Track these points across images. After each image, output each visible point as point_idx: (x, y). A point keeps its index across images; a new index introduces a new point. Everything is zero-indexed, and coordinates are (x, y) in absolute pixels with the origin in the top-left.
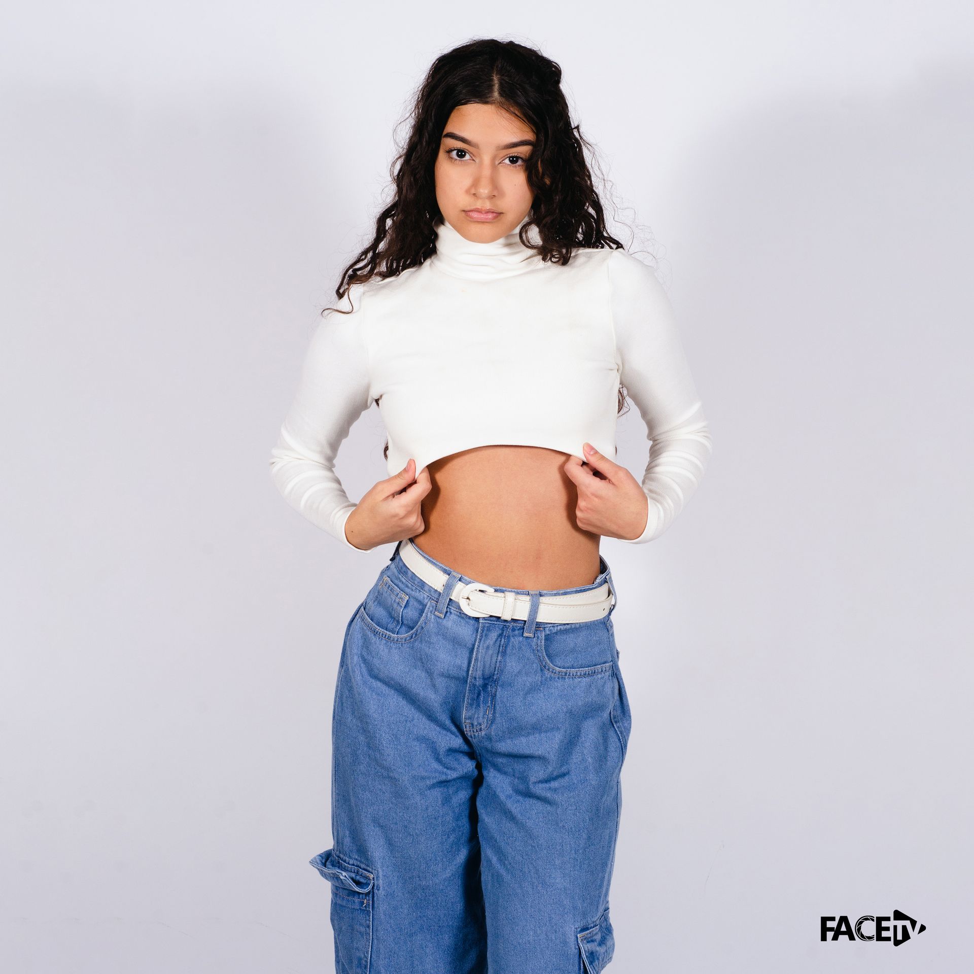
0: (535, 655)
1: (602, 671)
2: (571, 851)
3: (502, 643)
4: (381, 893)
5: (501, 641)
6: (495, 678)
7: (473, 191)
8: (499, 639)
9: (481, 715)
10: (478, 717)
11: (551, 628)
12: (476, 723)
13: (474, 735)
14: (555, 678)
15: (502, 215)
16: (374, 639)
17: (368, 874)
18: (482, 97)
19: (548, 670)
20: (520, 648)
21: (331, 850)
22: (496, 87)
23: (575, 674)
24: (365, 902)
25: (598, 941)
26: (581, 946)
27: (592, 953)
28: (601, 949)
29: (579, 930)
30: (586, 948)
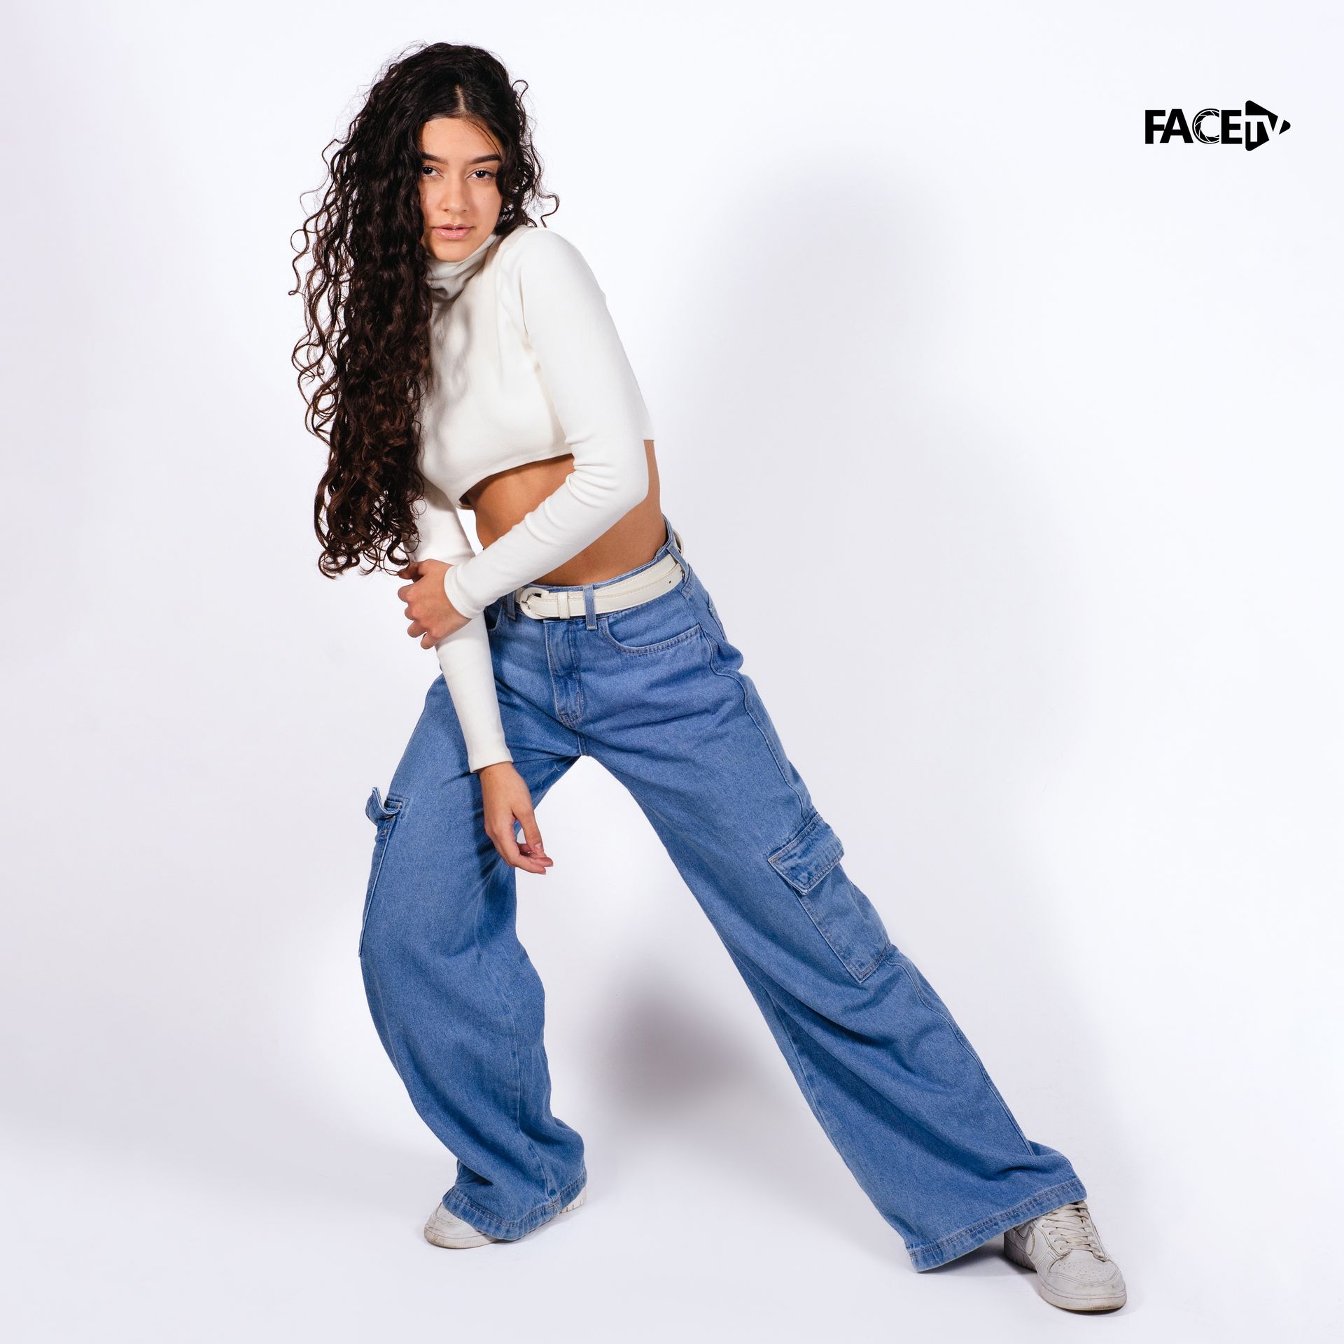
0: (605, 642)
1: (687, 638)
2: (721, 793)
3: (570, 638)
5: (568, 636)
6: (575, 666)
7: (443, 207)
8: (566, 635)
9: (573, 703)
10: (571, 706)
11: (615, 615)
12: (570, 712)
13: (573, 724)
14: (636, 657)
15: (472, 229)
19: (625, 651)
20: (588, 639)
22: (462, 101)
23: (656, 649)
24: (385, 832)
25: (799, 854)
26: (775, 868)
27: (793, 868)
28: (805, 860)
29: (768, 854)
30: (783, 868)
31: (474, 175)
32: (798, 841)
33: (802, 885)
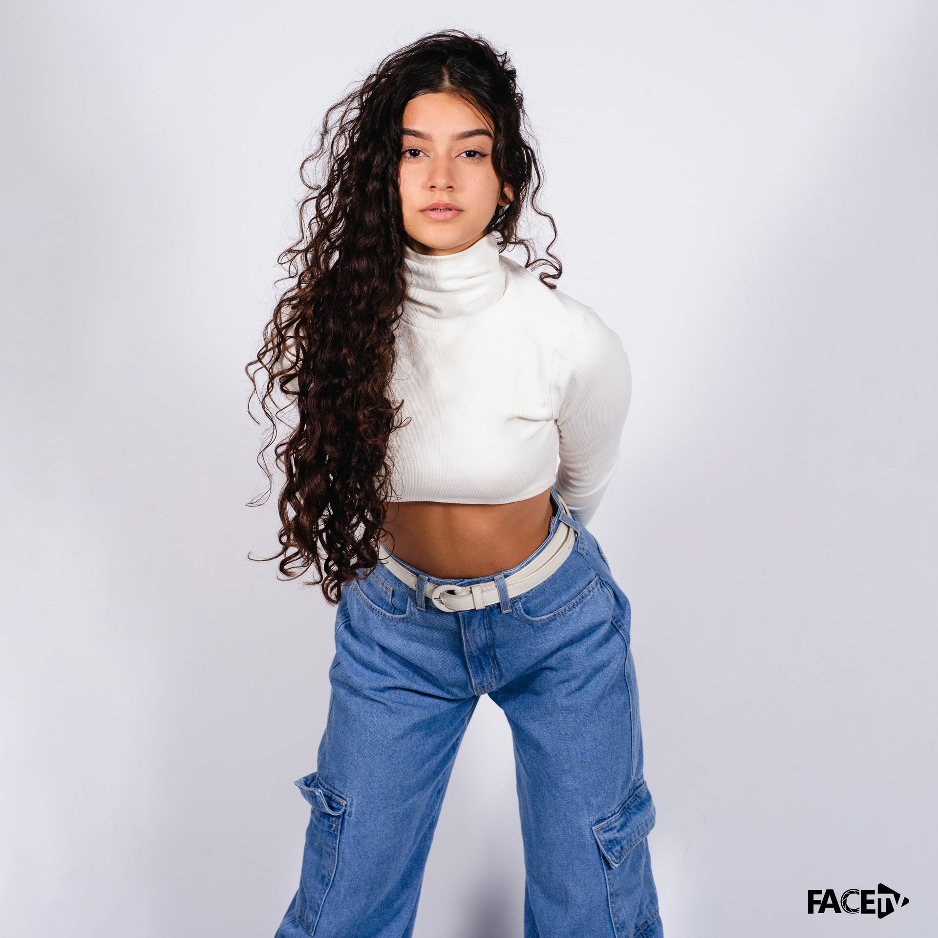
4: (350, 820)
6: (490, 645)
7: (430, 184)
9: (487, 676)
10: (485, 679)
12: (485, 685)
15: (462, 212)
16: (371, 615)
17: (341, 801)
18: (433, 87)
20: (503, 621)
21: (315, 773)
24: (334, 826)
25: (618, 827)
26: (596, 837)
27: (610, 841)
28: (622, 834)
29: (594, 823)
30: (603, 839)
31: (464, 155)
32: (620, 815)
33: (614, 859)
